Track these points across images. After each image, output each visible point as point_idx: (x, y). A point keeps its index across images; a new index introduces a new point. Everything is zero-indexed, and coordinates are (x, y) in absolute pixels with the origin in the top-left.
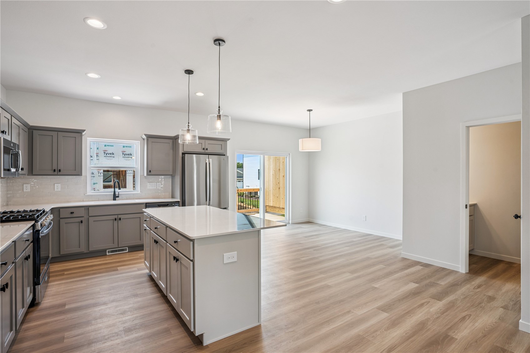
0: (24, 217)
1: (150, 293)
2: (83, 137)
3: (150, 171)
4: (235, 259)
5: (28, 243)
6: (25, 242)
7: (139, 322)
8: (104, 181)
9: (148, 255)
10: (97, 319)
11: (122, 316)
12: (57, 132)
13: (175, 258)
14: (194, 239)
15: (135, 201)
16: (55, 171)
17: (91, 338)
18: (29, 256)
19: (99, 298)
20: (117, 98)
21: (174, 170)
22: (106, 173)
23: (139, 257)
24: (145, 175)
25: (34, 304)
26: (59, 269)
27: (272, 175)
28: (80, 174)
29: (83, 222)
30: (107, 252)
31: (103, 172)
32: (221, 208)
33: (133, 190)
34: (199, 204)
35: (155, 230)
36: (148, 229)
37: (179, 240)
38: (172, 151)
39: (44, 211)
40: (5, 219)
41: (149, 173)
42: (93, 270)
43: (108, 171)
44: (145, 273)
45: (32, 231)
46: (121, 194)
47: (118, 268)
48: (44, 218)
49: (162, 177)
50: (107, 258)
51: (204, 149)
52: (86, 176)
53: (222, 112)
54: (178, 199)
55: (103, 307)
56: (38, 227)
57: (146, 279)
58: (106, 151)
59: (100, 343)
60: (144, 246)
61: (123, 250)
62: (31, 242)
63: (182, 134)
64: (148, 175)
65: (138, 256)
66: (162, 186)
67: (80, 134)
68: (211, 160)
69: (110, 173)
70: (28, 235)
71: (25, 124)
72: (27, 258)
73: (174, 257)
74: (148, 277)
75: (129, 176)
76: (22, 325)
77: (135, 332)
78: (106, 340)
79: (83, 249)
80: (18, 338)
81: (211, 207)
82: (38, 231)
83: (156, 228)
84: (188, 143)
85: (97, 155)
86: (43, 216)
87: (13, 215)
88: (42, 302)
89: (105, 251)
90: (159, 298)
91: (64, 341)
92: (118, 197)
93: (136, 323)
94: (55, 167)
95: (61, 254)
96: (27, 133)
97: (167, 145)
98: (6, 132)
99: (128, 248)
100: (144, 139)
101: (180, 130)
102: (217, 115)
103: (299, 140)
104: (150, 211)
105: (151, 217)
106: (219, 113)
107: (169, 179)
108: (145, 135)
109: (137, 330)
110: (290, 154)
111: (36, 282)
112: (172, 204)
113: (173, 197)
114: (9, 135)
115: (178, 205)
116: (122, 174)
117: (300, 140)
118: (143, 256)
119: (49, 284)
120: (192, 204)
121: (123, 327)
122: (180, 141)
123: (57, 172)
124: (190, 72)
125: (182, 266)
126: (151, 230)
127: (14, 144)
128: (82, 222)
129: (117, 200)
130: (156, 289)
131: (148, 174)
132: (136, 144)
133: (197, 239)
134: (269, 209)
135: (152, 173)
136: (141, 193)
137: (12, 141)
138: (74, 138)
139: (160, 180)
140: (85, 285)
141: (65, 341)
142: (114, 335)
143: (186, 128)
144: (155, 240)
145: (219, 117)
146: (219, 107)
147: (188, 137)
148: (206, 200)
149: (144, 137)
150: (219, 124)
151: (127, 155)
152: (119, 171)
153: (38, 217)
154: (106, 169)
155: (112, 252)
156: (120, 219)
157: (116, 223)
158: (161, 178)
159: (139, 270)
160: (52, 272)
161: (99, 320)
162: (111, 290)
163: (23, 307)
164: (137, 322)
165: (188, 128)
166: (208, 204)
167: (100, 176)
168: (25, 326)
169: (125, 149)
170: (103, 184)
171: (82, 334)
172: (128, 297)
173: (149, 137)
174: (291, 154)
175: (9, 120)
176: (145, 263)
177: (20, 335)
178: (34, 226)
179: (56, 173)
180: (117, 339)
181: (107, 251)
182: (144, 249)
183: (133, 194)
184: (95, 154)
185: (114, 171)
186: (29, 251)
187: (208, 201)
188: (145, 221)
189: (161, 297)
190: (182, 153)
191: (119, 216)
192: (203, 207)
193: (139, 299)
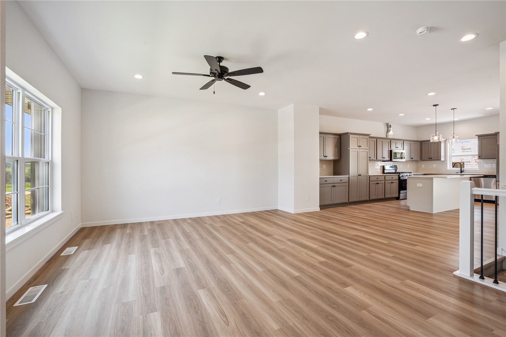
3: (480, 157)
5: (393, 179)
16: (429, 158)
28: (440, 160)
62: (397, 180)
71: (417, 141)
72: (392, 183)
92: (463, 171)
96: (419, 144)
108: (476, 135)
136: (480, 170)
173: (479, 136)
175: (402, 143)
183: (474, 170)
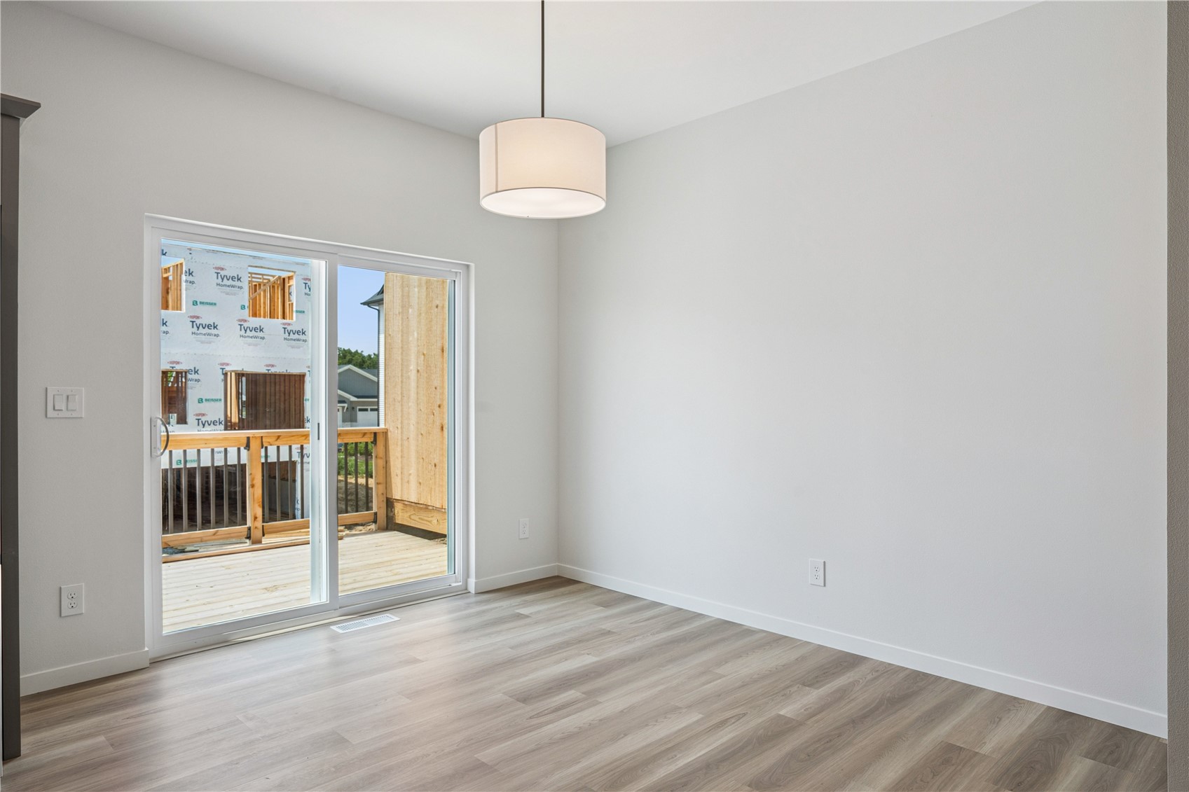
134: (406, 515)
174: (472, 265)
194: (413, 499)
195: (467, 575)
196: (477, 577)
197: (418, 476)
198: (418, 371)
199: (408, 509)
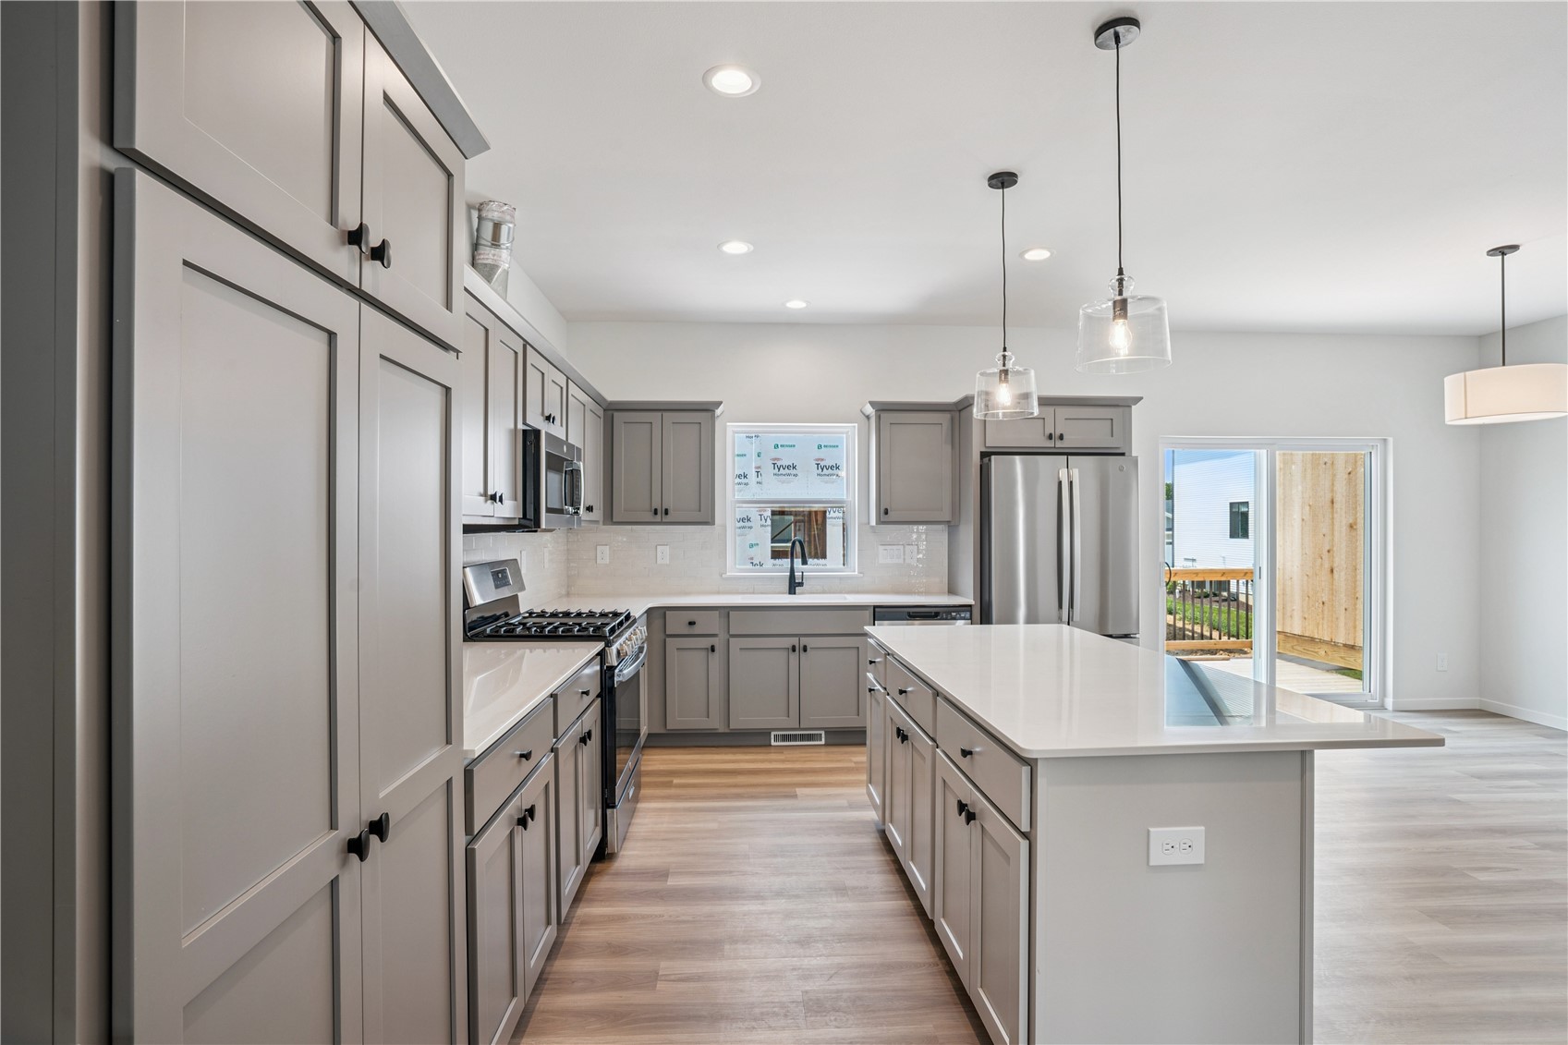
0: (586, 629)
1: (882, 893)
2: (718, 423)
3: (886, 512)
4: (1197, 857)
5: (587, 700)
6: (582, 697)
7: (846, 986)
8: (773, 540)
9: (878, 764)
10: (736, 942)
11: (800, 951)
12: (660, 414)
13: (962, 807)
14: (1037, 759)
15: (845, 599)
16: (656, 512)
17: (718, 1001)
18: (589, 733)
19: (744, 873)
20: (796, 304)
21: (957, 508)
22: (777, 517)
23: (853, 765)
24: (873, 522)
25: (603, 854)
26: (662, 767)
27: (1299, 520)
28: (709, 521)
29: (716, 649)
30: (772, 737)
31: (772, 515)
32: (1111, 636)
33: (842, 566)
34: (1032, 619)
35: (901, 698)
36: (878, 690)
37: (978, 749)
38: (950, 447)
39: (628, 617)
40: (549, 631)
41: (884, 518)
42: (735, 786)
43: (782, 513)
44: (868, 822)
45: (598, 668)
46: (810, 578)
47: (799, 791)
48: (627, 635)
49: (921, 527)
50: (773, 756)
51: (1050, 437)
52: (725, 527)
53: (1132, 287)
54: (968, 597)
55: (753, 907)
56: (612, 660)
57: (871, 840)
58: (778, 459)
59: (740, 1024)
60: (868, 733)
61: (810, 737)
62: (598, 696)
63: (984, 389)
64: (879, 522)
65: (851, 761)
66: (921, 556)
67: (709, 414)
68: (1075, 473)
69: (786, 517)
70: (589, 676)
71: (598, 399)
72: (584, 739)
73: (960, 802)
74: (877, 835)
75: (834, 525)
76: (577, 907)
77: (835, 1020)
78: (755, 1020)
79: (715, 723)
80: (566, 940)
81: (1077, 631)
82: (612, 668)
83: (902, 692)
84: (1004, 414)
85: (758, 472)
86: (626, 628)
87: (566, 624)
88: (621, 853)
89: (765, 734)
90: (907, 915)
91: (656, 987)
92: (801, 584)
93: (840, 987)
94: (656, 504)
95: (668, 728)
96: (602, 420)
97: (934, 434)
98: (554, 418)
99: (826, 732)
100: (868, 417)
101: (978, 375)
102: (1110, 304)
103: (1447, 379)
104: (884, 633)
105: (889, 654)
106: (1121, 293)
107: (941, 535)
108: (872, 404)
109: (841, 1014)
110: (1385, 440)
111: (608, 802)
112: (950, 613)
113: (952, 590)
114: (562, 425)
115: (968, 615)
116: (817, 521)
117: (1450, 382)
118: (865, 765)
119: (639, 805)
120: (1010, 619)
121: (802, 992)
122: (977, 413)
123: (661, 515)
124: (1006, 178)
125: (986, 840)
126: (888, 694)
127: (571, 447)
128: (713, 649)
129: (800, 594)
130: (901, 884)
131: (882, 520)
132: (847, 433)
133: (1046, 759)
134: (1289, 645)
135: (892, 516)
136: (862, 575)
137: (569, 441)
138: (697, 426)
139: (915, 536)
140: (714, 825)
141: (660, 985)
142: (776, 1009)
143: (996, 366)
144: (899, 730)
145: (1121, 307)
146: (1121, 272)
147: (1004, 396)
148: (1060, 606)
149: (870, 410)
150: (1120, 336)
151: (827, 469)
152: (810, 512)
153: (612, 631)
154: (777, 507)
155: (785, 738)
156: (805, 649)
157: (793, 657)
158: (918, 532)
159: (852, 807)
160: (649, 773)
161: (740, 946)
162: (775, 856)
163: (578, 863)
164: (843, 984)
165: (1004, 365)
166: (1065, 618)
167: (765, 526)
168: (584, 910)
169: (822, 453)
170: (772, 547)
171: (698, 978)
172: (821, 890)
173: (883, 409)
174: (1391, 440)
175: (562, 388)
176: (868, 786)
177: (572, 934)
178: (602, 654)
179: (658, 518)
180: (783, 1028)
181: (773, 734)
182: (868, 742)
183: (841, 578)
184: (754, 470)
185: (796, 514)
186: (591, 720)
187: (1064, 608)
188: (871, 662)
189: (914, 915)
190: (981, 452)
191: (804, 641)
192: (1046, 631)
193: (850, 906)
194: (1298, 631)
195: (1384, 694)
196: (1395, 696)
197: (1303, 611)
198: (1303, 520)
199: (1290, 639)
